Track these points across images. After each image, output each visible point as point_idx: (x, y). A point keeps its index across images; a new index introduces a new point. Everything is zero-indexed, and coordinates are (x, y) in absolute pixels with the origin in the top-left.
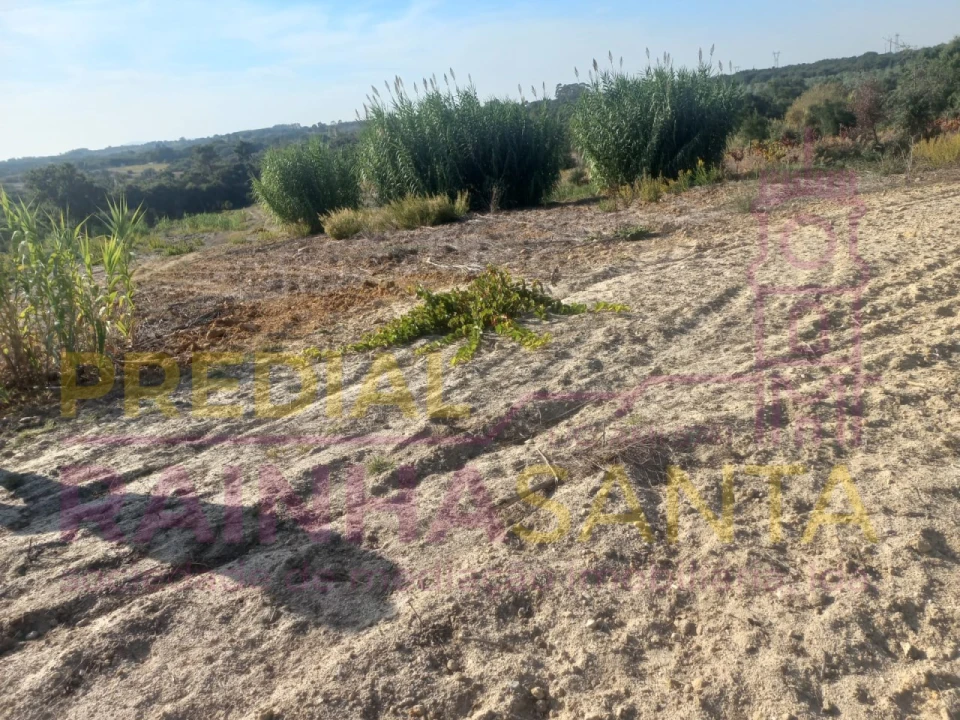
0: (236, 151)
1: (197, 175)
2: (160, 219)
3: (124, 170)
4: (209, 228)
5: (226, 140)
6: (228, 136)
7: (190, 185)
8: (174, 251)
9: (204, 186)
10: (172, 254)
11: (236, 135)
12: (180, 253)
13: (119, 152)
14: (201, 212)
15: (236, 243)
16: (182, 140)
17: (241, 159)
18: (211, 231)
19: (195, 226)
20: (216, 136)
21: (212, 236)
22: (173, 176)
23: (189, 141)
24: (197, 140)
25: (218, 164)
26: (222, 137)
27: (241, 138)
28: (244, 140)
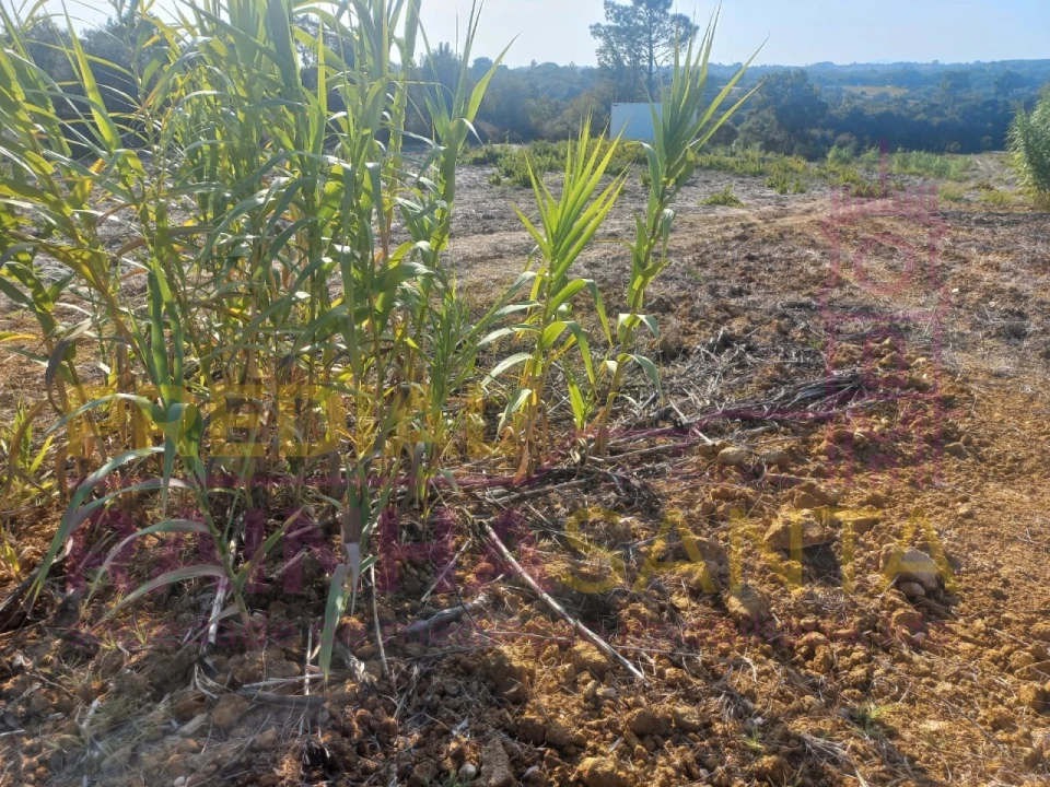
0: (996, 83)
1: (934, 105)
2: (870, 148)
3: (857, 90)
4: (920, 171)
5: (987, 69)
6: (993, 63)
7: (921, 116)
8: (864, 191)
9: (936, 120)
10: (859, 194)
11: (1003, 63)
12: (870, 195)
13: (862, 69)
14: (919, 149)
15: (947, 198)
16: (936, 63)
17: (996, 94)
18: (920, 175)
19: (904, 164)
20: (978, 62)
21: (919, 181)
22: (906, 103)
23: (943, 65)
24: (952, 65)
25: (966, 96)
26: (985, 64)
27: (1008, 68)
28: (1012, 71)
